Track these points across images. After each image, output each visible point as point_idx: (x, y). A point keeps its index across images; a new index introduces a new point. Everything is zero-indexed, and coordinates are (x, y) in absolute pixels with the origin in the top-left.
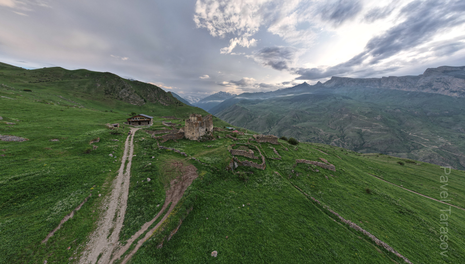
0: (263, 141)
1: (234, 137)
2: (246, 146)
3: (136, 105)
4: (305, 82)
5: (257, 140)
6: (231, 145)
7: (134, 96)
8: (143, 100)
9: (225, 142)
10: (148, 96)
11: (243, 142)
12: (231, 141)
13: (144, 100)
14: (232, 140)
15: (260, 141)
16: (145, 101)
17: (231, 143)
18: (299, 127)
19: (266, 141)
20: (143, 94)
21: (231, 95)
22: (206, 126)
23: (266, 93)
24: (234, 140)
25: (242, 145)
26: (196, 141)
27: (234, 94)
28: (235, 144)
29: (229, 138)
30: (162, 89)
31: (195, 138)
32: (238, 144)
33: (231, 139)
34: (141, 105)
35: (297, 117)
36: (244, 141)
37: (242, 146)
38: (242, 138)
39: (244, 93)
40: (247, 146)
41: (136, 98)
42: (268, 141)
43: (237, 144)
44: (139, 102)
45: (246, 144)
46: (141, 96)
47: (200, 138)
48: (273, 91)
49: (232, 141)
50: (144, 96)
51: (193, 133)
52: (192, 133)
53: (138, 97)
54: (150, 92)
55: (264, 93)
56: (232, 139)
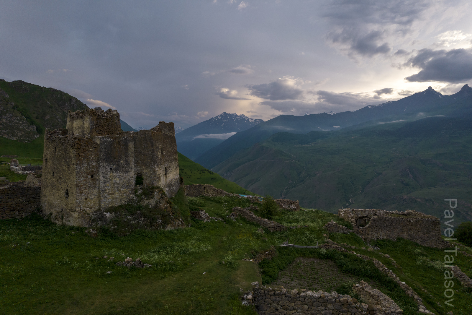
0: (382, 236)
1: (263, 216)
2: (321, 257)
3: (17, 140)
4: (430, 88)
5: (358, 232)
6: (254, 254)
7: (11, 117)
8: (33, 128)
9: (225, 238)
10: (47, 117)
11: (304, 239)
12: (254, 234)
13: (37, 129)
14: (260, 231)
15: (373, 236)
16: (39, 131)
17: (255, 244)
18: (418, 200)
19: (395, 235)
20: (34, 114)
21: (250, 121)
22: (137, 163)
23: (334, 115)
24: (267, 231)
25: (303, 253)
26: (77, 229)
27: (256, 120)
28: (272, 247)
29: (244, 220)
30: (80, 102)
31: (76, 215)
32: (286, 248)
33: (251, 224)
34: (28, 141)
35: (410, 175)
36: (307, 233)
37: (304, 256)
38: (297, 221)
39: (282, 117)
40: (328, 257)
41: (16, 123)
42: (405, 235)
43: (279, 249)
44: (23, 133)
45: (323, 251)
46: (28, 118)
47: (101, 217)
48: (352, 111)
49: (258, 236)
50: (37, 118)
51: (67, 194)
52: (63, 193)
53: (20, 120)
54: (51, 107)
55: (330, 115)
56: (258, 225)
